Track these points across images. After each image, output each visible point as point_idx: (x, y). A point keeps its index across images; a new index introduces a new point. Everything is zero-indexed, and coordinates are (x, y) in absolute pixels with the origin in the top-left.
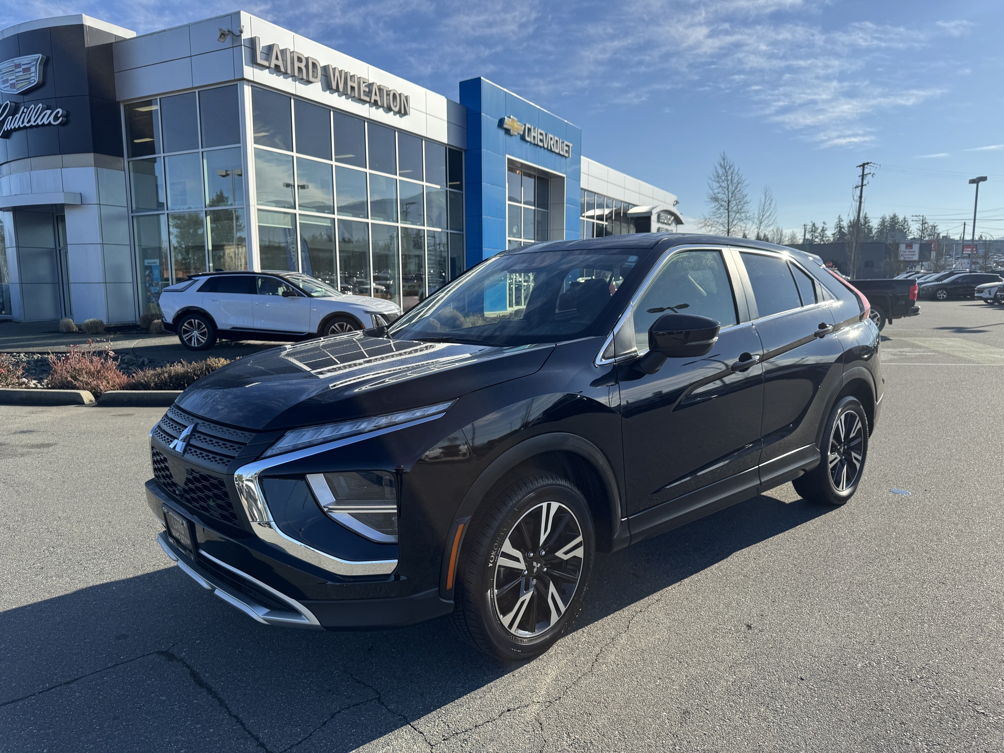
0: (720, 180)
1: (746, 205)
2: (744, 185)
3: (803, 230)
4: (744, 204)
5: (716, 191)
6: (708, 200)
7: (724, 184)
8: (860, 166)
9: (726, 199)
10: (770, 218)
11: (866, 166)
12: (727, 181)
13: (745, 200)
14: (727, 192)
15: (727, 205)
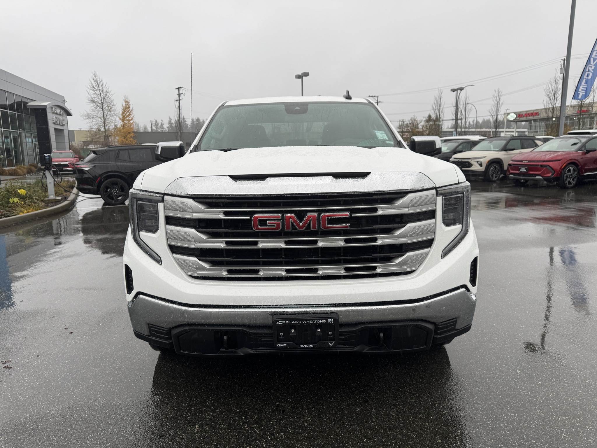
0: (95, 90)
3: (150, 124)
4: (113, 105)
5: (93, 96)
6: (88, 101)
7: (98, 92)
8: (177, 89)
9: (100, 102)
11: (180, 89)
12: (100, 90)
14: (100, 97)
15: (101, 105)
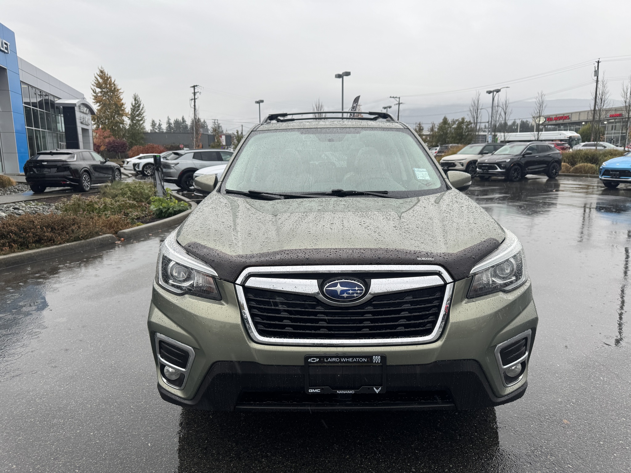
0: (101, 87)
1: (123, 106)
8: (192, 87)
11: (195, 87)
13: (121, 102)
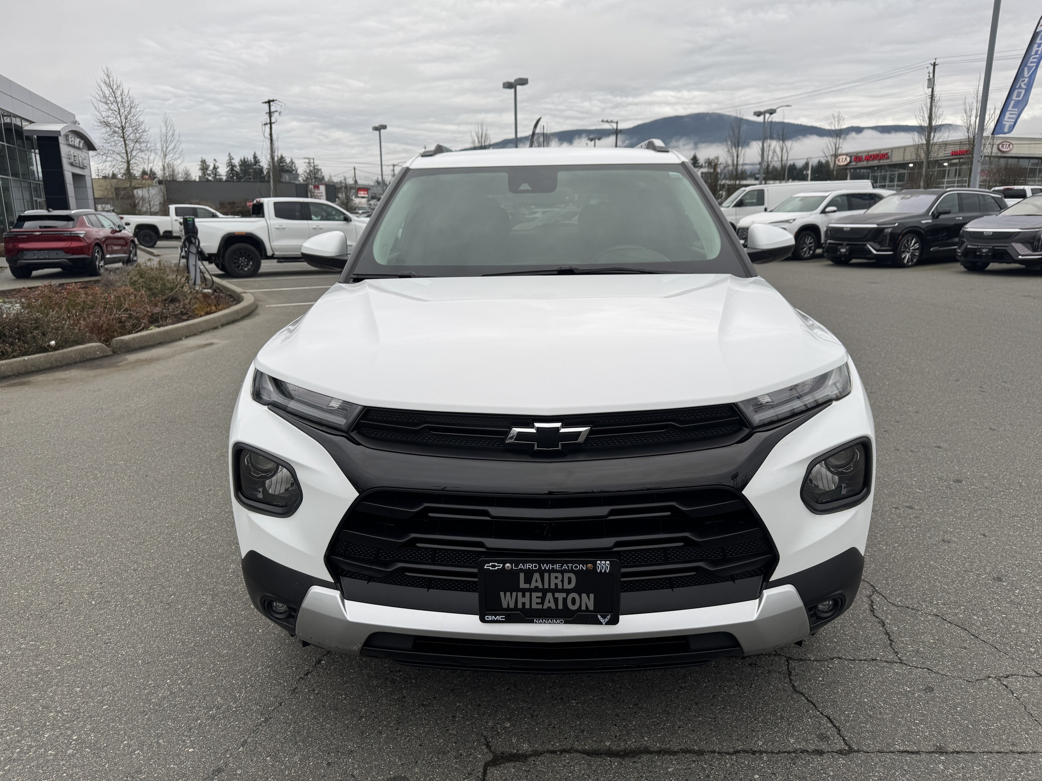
0: (108, 102)
1: (145, 134)
2: (138, 109)
4: (143, 132)
5: (104, 114)
7: (114, 107)
8: (266, 103)
9: (119, 126)
10: (176, 150)
11: (271, 103)
12: (117, 102)
13: (143, 127)
14: (118, 116)
15: (121, 132)
